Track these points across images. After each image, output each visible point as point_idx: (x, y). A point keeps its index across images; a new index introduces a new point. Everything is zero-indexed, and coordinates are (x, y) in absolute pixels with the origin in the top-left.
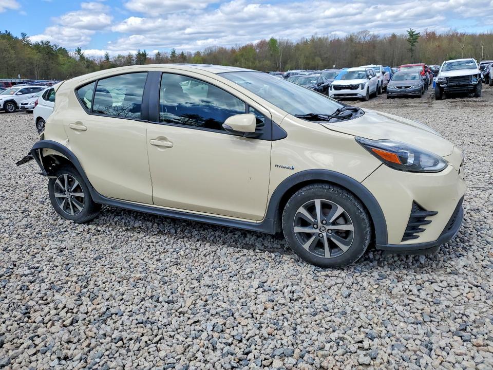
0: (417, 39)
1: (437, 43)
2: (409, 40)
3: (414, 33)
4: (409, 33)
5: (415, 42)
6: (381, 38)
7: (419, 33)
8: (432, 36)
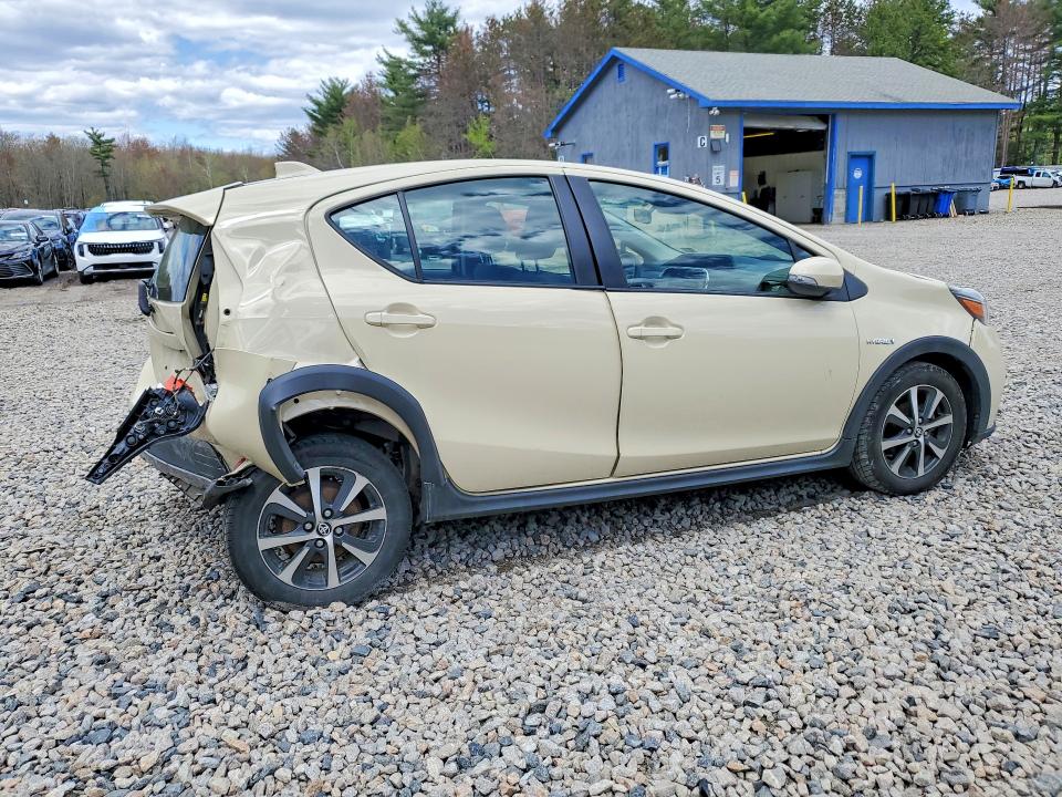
0: (110, 151)
1: (158, 165)
2: (93, 153)
3: (102, 139)
4: (91, 137)
5: (107, 157)
6: (22, 141)
7: (113, 140)
8: (141, 150)
